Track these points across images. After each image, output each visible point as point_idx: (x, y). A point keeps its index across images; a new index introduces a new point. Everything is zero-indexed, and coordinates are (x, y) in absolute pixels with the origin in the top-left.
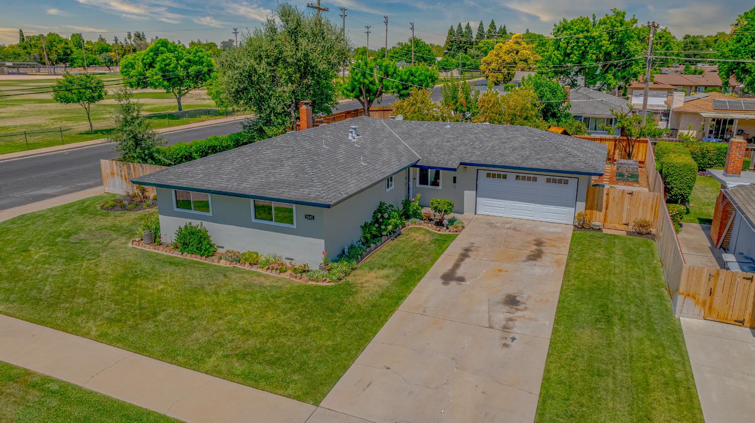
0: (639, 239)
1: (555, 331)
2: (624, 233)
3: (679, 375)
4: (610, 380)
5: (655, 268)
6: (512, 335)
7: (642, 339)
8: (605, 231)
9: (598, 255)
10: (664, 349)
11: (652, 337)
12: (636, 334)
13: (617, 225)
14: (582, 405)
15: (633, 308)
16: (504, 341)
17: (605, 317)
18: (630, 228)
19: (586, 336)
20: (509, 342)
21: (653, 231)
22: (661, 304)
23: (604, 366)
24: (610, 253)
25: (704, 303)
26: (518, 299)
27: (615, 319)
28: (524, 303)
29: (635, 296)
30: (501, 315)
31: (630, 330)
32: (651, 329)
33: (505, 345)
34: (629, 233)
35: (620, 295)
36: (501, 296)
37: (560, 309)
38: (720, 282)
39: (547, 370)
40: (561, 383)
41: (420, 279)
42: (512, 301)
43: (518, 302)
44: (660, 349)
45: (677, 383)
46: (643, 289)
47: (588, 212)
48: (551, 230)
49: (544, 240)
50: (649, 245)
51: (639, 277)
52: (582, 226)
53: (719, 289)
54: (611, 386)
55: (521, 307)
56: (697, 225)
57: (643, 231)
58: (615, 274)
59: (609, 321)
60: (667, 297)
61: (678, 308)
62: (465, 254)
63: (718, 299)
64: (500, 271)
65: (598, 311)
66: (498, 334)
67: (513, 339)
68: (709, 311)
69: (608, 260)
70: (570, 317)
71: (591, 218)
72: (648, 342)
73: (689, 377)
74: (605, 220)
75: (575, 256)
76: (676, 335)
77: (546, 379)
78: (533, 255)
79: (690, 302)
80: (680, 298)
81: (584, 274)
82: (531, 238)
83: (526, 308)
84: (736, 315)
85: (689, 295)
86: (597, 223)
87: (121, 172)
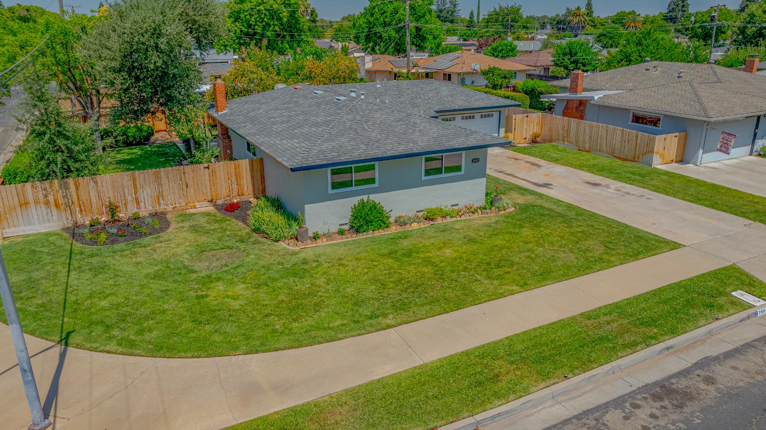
1: (643, 187)
2: (527, 145)
6: (638, 195)
8: (518, 145)
10: (684, 178)
13: (521, 140)
14: (724, 202)
18: (527, 141)
19: (658, 183)
20: (645, 197)
21: (539, 139)
22: (635, 165)
25: (661, 156)
26: (592, 183)
30: (610, 190)
32: (661, 174)
33: (648, 199)
34: (530, 144)
37: (617, 180)
38: (667, 142)
39: (684, 200)
40: (699, 200)
41: (534, 191)
43: (596, 184)
47: (506, 134)
48: (496, 152)
49: (512, 157)
50: (557, 146)
53: (667, 146)
55: (604, 185)
60: (627, 162)
61: (653, 162)
62: (509, 174)
63: (666, 152)
64: (547, 175)
66: (633, 196)
67: (642, 195)
68: (663, 159)
70: (632, 180)
74: (514, 138)
76: (673, 173)
77: (692, 202)
79: (657, 156)
80: (654, 156)
82: (505, 158)
83: (608, 185)
84: (671, 158)
85: (657, 153)
87: (46, 196)
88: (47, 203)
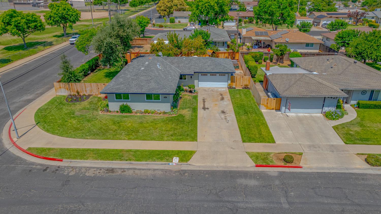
0: (246, 90)
1: (236, 118)
2: (241, 88)
3: (264, 122)
4: (252, 125)
5: (253, 98)
6: (228, 120)
7: (255, 116)
8: (237, 88)
9: (238, 96)
10: (260, 117)
11: (257, 115)
12: (254, 115)
13: (240, 86)
14: (248, 131)
15: (251, 110)
16: (227, 122)
17: (246, 113)
18: (243, 87)
19: (244, 117)
20: (228, 122)
21: (249, 87)
22: (257, 108)
23: (250, 123)
24: (241, 95)
25: (266, 106)
26: (224, 111)
27: (248, 113)
28: (226, 112)
29: (250, 106)
30: (223, 116)
31: (252, 115)
32: (256, 114)
33: (227, 123)
34: (243, 88)
35: (247, 106)
36: (220, 112)
37: (235, 112)
38: (269, 101)
39: (239, 126)
40: (243, 128)
41: (197, 110)
42: (223, 112)
43: (225, 112)
44: (259, 117)
45: (264, 123)
46: (251, 104)
47: (231, 83)
48: (222, 90)
49: (222, 94)
50: (249, 91)
51: (250, 101)
52: (230, 88)
53: (269, 102)
54: (252, 127)
55: (226, 113)
56: (259, 83)
57: (246, 87)
58: (244, 101)
59: (247, 113)
60: (257, 105)
61: (261, 108)
62: (204, 101)
63: (269, 105)
64: (216, 104)
65: (244, 111)
66: (225, 120)
67: (228, 121)
68: (267, 107)
69: (241, 97)
70: (238, 114)
71: (232, 85)
72: (256, 117)
73: (266, 122)
74: (236, 85)
75: (232, 97)
76: (261, 114)
77: (239, 128)
78: (222, 99)
79: (263, 106)
80: (261, 105)
81: (237, 102)
82: (218, 93)
83: (227, 113)
84: (272, 108)
85: (263, 105)
86: (234, 86)
87: (65, 86)
88: (65, 88)
